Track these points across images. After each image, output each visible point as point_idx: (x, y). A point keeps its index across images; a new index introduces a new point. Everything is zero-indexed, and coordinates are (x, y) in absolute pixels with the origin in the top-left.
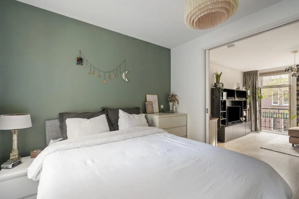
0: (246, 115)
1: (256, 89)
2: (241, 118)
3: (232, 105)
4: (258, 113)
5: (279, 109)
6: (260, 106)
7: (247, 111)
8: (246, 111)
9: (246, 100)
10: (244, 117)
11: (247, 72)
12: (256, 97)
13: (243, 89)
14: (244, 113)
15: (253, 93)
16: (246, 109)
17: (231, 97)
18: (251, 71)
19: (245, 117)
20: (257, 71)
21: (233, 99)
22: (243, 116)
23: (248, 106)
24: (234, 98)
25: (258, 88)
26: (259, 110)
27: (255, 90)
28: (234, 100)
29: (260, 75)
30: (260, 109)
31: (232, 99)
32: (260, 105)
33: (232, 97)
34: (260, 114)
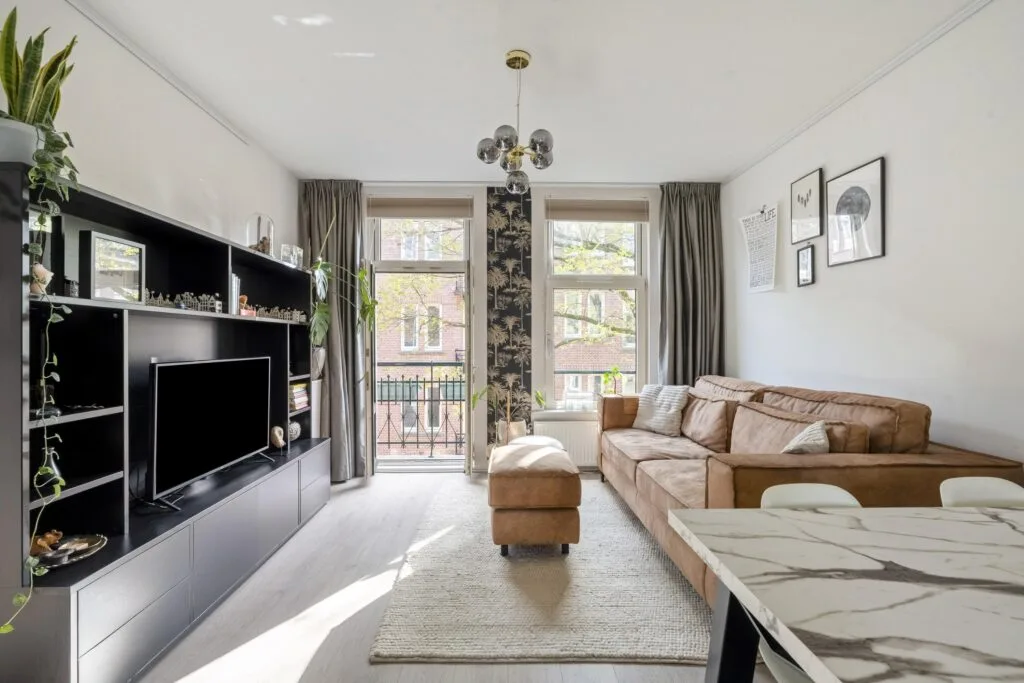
0: (309, 403)
1: (353, 270)
2: (278, 431)
3: (220, 353)
4: (362, 386)
5: (432, 365)
6: (370, 353)
7: (315, 385)
8: (307, 381)
9: (308, 320)
10: (294, 419)
11: (318, 181)
12: (353, 310)
13: (288, 255)
14: (298, 397)
15: (342, 289)
16: (308, 372)
17: (197, 294)
18: (336, 182)
19: (304, 418)
20: (357, 185)
21: (213, 310)
22: (290, 415)
23: (319, 357)
24: (225, 299)
25: (361, 264)
26: (366, 374)
27: (349, 271)
28: (219, 315)
29: (368, 206)
30: (369, 369)
31: (205, 309)
32: (368, 347)
33: (204, 297)
34: (369, 392)
